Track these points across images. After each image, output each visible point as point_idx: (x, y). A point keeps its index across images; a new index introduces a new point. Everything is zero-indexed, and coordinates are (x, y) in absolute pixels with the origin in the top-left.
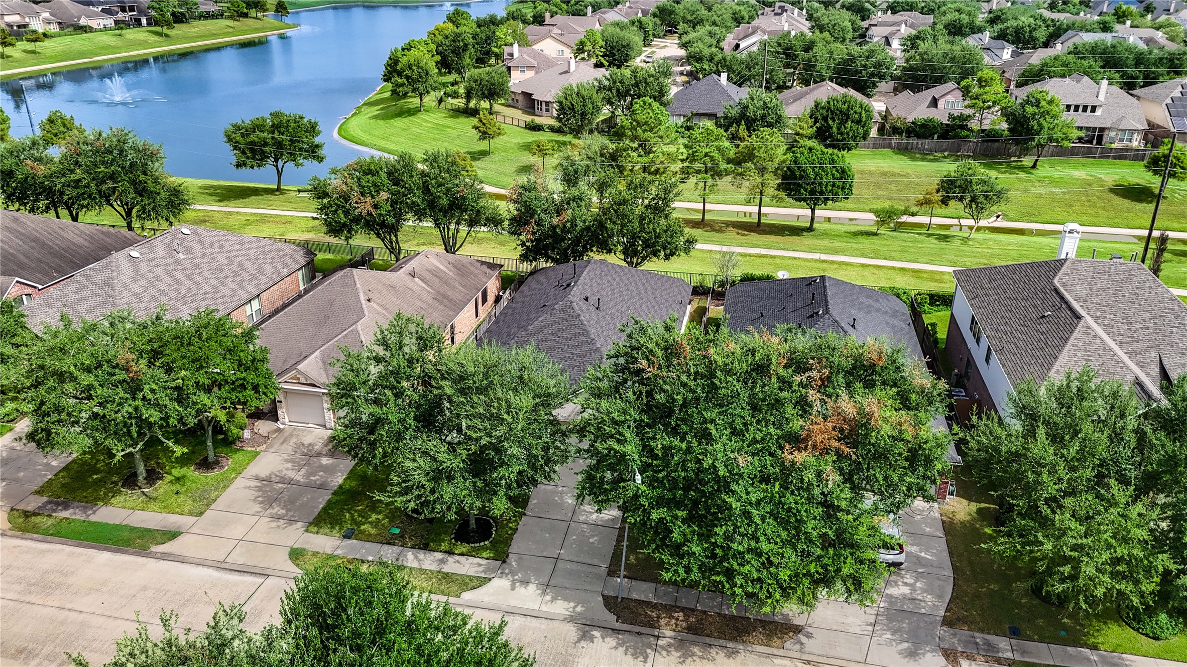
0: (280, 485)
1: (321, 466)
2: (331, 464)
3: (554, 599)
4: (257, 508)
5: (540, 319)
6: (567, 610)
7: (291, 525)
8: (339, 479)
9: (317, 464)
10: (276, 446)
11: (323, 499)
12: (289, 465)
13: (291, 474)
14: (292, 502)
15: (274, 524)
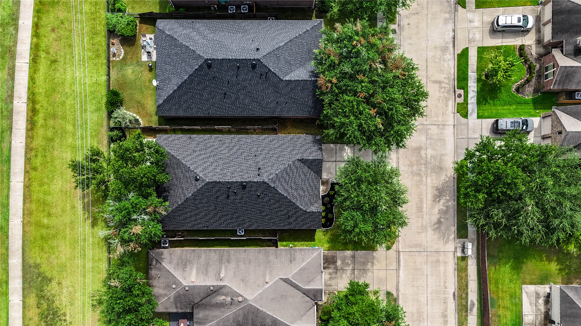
0: (356, 272)
1: (342, 263)
2: (341, 260)
3: (391, 159)
4: (370, 274)
5: (280, 192)
6: (394, 154)
7: (375, 257)
8: (349, 253)
9: (342, 265)
10: (333, 287)
11: (360, 253)
12: (344, 276)
13: (349, 272)
14: (364, 263)
15: (376, 263)
